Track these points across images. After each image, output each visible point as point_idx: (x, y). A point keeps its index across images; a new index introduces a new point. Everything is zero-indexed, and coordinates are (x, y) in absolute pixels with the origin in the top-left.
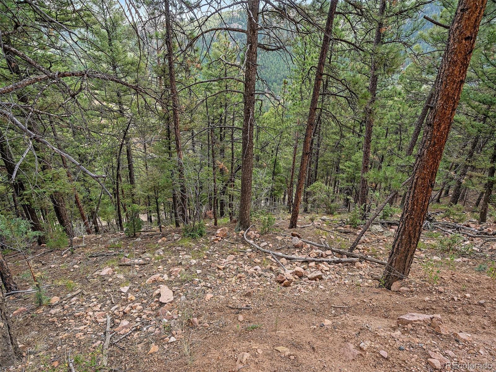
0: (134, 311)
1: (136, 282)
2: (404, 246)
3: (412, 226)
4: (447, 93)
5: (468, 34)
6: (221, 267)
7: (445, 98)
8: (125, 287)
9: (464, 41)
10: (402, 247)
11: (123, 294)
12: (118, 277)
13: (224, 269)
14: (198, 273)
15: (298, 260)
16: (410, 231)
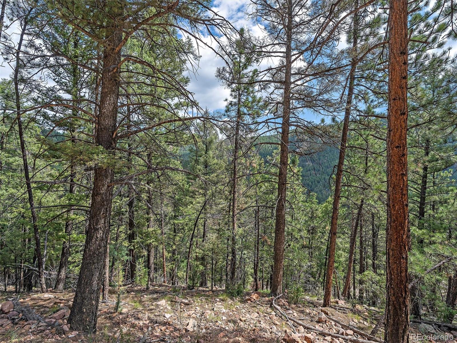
0: (167, 331)
1: (177, 314)
2: (392, 317)
3: (394, 296)
4: (393, 182)
5: (397, 145)
6: (243, 319)
7: (392, 186)
8: (169, 314)
9: (395, 148)
10: (390, 319)
11: (165, 318)
12: (168, 307)
13: (245, 321)
14: (223, 319)
15: (314, 331)
16: (393, 301)
